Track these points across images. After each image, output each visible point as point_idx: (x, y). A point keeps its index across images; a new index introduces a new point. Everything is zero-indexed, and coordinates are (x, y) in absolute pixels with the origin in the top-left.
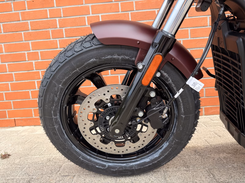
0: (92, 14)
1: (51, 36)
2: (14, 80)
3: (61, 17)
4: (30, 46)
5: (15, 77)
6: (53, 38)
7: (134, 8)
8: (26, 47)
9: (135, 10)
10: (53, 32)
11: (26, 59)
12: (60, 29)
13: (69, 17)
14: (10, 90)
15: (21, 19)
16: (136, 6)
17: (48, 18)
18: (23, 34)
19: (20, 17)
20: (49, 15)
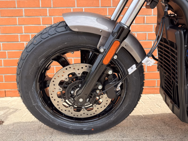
0: (77, 7)
1: (41, 23)
2: (7, 57)
3: (51, 7)
4: (22, 30)
5: (8, 54)
6: (43, 24)
7: (111, 5)
8: (19, 30)
9: (112, 6)
10: (43, 19)
11: (18, 40)
12: (49, 17)
13: (58, 8)
14: (3, 65)
15: (16, 6)
16: (113, 3)
17: (40, 7)
18: (17, 19)
19: (16, 5)
20: (41, 5)
